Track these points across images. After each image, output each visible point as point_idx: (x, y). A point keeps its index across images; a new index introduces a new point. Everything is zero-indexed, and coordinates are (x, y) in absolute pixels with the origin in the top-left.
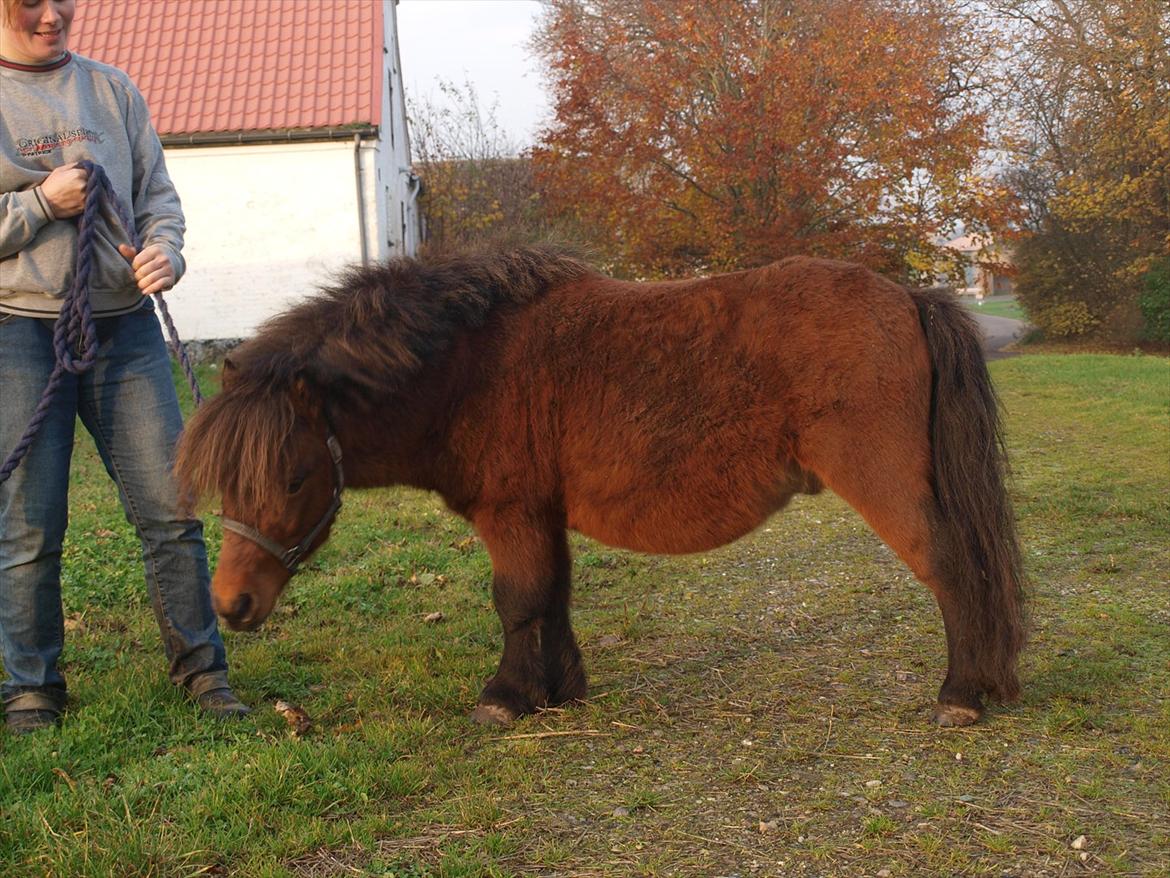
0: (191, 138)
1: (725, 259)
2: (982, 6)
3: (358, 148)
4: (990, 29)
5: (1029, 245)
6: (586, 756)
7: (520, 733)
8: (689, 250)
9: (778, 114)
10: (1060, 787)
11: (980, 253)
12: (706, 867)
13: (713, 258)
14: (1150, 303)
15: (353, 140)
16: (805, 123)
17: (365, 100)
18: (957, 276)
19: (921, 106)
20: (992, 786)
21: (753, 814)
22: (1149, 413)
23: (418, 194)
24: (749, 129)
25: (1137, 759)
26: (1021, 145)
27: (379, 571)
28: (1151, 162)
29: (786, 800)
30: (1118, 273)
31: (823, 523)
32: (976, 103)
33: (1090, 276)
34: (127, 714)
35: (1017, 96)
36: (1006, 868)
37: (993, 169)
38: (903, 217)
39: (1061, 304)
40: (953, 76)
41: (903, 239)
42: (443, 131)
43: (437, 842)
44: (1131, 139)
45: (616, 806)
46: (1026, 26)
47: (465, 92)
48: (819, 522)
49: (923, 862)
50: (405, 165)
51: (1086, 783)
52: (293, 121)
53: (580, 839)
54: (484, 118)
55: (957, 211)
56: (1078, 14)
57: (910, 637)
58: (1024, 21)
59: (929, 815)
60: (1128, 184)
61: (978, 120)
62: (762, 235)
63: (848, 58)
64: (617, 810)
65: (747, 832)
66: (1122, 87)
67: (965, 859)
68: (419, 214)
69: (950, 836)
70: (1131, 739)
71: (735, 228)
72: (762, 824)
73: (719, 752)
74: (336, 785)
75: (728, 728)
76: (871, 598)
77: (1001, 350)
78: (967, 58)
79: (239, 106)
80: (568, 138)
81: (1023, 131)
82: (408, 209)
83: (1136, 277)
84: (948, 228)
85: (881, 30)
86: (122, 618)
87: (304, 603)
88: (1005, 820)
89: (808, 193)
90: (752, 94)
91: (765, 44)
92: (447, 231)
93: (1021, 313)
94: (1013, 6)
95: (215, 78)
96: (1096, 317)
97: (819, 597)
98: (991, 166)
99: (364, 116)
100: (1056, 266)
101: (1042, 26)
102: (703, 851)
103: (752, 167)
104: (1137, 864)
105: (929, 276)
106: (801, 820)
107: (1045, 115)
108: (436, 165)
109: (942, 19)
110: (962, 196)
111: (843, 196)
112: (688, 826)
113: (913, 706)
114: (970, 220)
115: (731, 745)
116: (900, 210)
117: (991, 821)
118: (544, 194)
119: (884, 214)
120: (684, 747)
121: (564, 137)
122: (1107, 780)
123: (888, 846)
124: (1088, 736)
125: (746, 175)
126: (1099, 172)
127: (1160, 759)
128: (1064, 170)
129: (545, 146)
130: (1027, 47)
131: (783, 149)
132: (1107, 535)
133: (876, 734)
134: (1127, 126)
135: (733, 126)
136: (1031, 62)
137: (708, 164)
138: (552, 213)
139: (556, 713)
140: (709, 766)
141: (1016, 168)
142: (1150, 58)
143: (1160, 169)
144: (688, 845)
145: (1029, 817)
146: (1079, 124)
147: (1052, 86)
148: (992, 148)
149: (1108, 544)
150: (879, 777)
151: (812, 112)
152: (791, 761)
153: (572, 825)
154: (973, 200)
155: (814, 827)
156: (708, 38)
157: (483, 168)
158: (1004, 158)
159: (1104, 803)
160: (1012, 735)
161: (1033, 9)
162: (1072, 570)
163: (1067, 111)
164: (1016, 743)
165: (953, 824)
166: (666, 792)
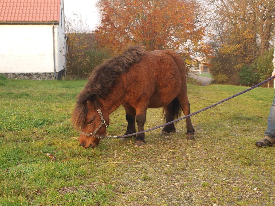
0: (11, 22)
2: (204, 2)
3: (53, 27)
4: (206, 7)
5: (214, 59)
6: (128, 167)
7: (110, 162)
9: (156, 25)
10: (247, 177)
11: (203, 61)
12: (164, 193)
14: (242, 74)
15: (52, 25)
16: (162, 27)
17: (56, 15)
18: (197, 66)
19: (190, 25)
20: (230, 176)
21: (173, 181)
22: (247, 98)
23: (67, 40)
24: (149, 28)
25: (264, 172)
26: (213, 36)
27: (67, 125)
28: (243, 41)
29: (180, 179)
30: (234, 67)
32: (202, 25)
33: (228, 68)
34: (9, 155)
35: (212, 24)
36: (238, 194)
38: (185, 51)
39: (220, 74)
40: (197, 18)
41: (184, 56)
42: (73, 25)
43: (94, 186)
44: (239, 35)
45: (138, 179)
46: (215, 7)
47: (79, 15)
49: (218, 193)
50: (64, 32)
51: (253, 176)
52: (37, 19)
53: (130, 186)
54: (84, 22)
55: (197, 50)
56: (227, 5)
57: (202, 144)
58: (214, 6)
59: (217, 182)
60: (238, 46)
61: (204, 29)
63: (173, 12)
65: (172, 185)
66: (237, 23)
67: (228, 192)
68: (67, 45)
69: (223, 187)
70: (261, 167)
72: (176, 183)
73: (161, 167)
74: (66, 172)
75: (162, 162)
77: (206, 85)
78: (200, 14)
79: (24, 15)
80: (104, 28)
81: (213, 32)
82: (64, 43)
83: (238, 68)
84: (195, 54)
85: (181, 6)
86: (3, 134)
87: (49, 132)
88: (235, 184)
89: (162, 44)
90: (150, 19)
91: (153, 7)
92: (73, 49)
93: (211, 76)
94: (212, 2)
95: (18, 8)
96: (229, 78)
98: (206, 40)
99: (55, 19)
100: (220, 65)
101: (219, 7)
102: (163, 189)
103: (149, 37)
104: (271, 194)
105: (190, 66)
106: (185, 183)
107: (218, 29)
108: (71, 33)
109: (195, 4)
110: (199, 47)
111: (170, 46)
112: (157, 184)
113: (206, 159)
114: (200, 52)
115: (163, 166)
116: (184, 49)
117: (233, 184)
118: (98, 42)
119: (180, 50)
120: (152, 166)
121: (103, 28)
122: (258, 176)
123: (209, 189)
124: (251, 166)
125: (147, 39)
126: (231, 43)
127: (269, 172)
128: (222, 42)
129: (99, 30)
130: (215, 12)
131: (157, 33)
132: (244, 123)
133: (199, 165)
134: (238, 32)
135: (144, 27)
136: (216, 16)
137: (138, 36)
138: (99, 46)
139: (118, 158)
140: (159, 171)
141: (211, 41)
142: (244, 16)
143: (245, 43)
144: (158, 188)
145: (241, 183)
146: (227, 31)
147: (221, 22)
148: (206, 36)
149: (245, 125)
150: (202, 174)
151: (164, 25)
152: (179, 170)
153: (128, 183)
154: (202, 48)
155: (189, 184)
156: (139, 6)
157: (83, 35)
158: (208, 39)
159: (258, 181)
160: (233, 165)
161: (216, 3)
162: (237, 130)
163: (224, 28)
164: (234, 167)
165: (223, 185)
166: (150, 176)
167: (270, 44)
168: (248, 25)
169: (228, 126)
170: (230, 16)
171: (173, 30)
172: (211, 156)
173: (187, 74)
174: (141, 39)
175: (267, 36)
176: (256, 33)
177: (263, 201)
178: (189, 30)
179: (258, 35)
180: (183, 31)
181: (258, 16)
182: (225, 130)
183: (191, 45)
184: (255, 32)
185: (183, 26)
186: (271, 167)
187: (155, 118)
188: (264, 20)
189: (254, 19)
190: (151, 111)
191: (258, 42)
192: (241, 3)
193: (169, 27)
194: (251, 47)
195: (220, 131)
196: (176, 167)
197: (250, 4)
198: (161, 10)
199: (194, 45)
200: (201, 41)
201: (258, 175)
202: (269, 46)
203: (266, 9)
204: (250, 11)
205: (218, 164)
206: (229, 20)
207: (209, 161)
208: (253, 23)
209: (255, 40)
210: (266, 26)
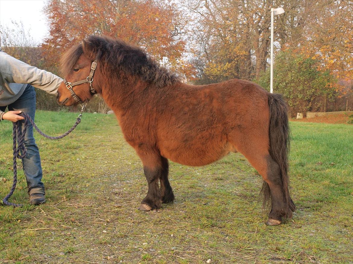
2: (185, 8)
4: (188, 15)
6: (51, 236)
7: (29, 229)
9: (121, 37)
10: (203, 245)
19: (166, 38)
20: (182, 244)
21: (106, 254)
25: (227, 236)
26: (196, 52)
28: (234, 59)
29: (117, 249)
31: (131, 164)
32: (183, 38)
35: (195, 36)
37: (188, 59)
40: (176, 29)
42: (12, 37)
44: (229, 51)
45: (60, 252)
46: (199, 15)
47: (20, 24)
48: (130, 163)
51: (211, 243)
54: (26, 33)
56: (214, 13)
59: (163, 253)
60: (228, 65)
61: (184, 43)
63: (144, 21)
64: (61, 253)
65: (104, 259)
66: (227, 36)
69: (169, 260)
70: (225, 230)
72: (109, 257)
73: (95, 234)
75: (99, 227)
78: (180, 24)
80: (54, 41)
81: (197, 47)
85: (155, 13)
88: (186, 255)
90: (114, 31)
91: (118, 15)
94: (195, 9)
97: (129, 186)
98: (188, 57)
101: (203, 16)
106: (122, 255)
107: (203, 43)
108: (9, 47)
109: (173, 11)
110: (178, 66)
112: (84, 258)
113: (158, 220)
114: (180, 74)
115: (99, 232)
117: (182, 255)
118: (45, 59)
120: (84, 233)
121: (52, 41)
122: (218, 242)
124: (213, 229)
126: (219, 61)
127: (234, 236)
128: (209, 60)
129: (46, 43)
130: (199, 22)
132: (219, 169)
133: (146, 229)
134: (228, 47)
136: (200, 26)
138: (48, 65)
139: (42, 222)
140: (92, 239)
141: (194, 58)
142: (235, 28)
145: (193, 254)
146: (214, 46)
147: (206, 34)
148: (187, 52)
149: (219, 171)
150: (147, 242)
151: (132, 37)
152: (119, 237)
153: (45, 258)
154: (181, 67)
155: (126, 258)
156: (100, 12)
157: (25, 50)
158: (191, 55)
159: (216, 249)
160: (189, 229)
161: (201, 10)
162: (208, 179)
163: (210, 42)
164: (190, 231)
165: (170, 256)
166: (77, 247)
167: (267, 63)
168: (241, 39)
169: (198, 174)
170: (217, 27)
171: (145, 45)
172: (165, 216)
175: (264, 53)
178: (165, 44)
179: (253, 51)
180: (158, 46)
181: (253, 27)
182: (193, 179)
183: (168, 64)
184: (249, 48)
185: (157, 39)
186: (237, 229)
187: (106, 163)
188: (260, 32)
189: (247, 31)
190: (103, 154)
191: (253, 60)
192: (231, 11)
193: (140, 41)
194: (245, 67)
195: (186, 180)
196: (116, 233)
197: (242, 12)
198: (129, 18)
199: (171, 63)
200: (181, 59)
202: (266, 65)
203: (261, 18)
204: (242, 21)
205: (171, 227)
206: (216, 33)
207: (160, 224)
208: (246, 36)
209: (249, 57)
210: (263, 40)
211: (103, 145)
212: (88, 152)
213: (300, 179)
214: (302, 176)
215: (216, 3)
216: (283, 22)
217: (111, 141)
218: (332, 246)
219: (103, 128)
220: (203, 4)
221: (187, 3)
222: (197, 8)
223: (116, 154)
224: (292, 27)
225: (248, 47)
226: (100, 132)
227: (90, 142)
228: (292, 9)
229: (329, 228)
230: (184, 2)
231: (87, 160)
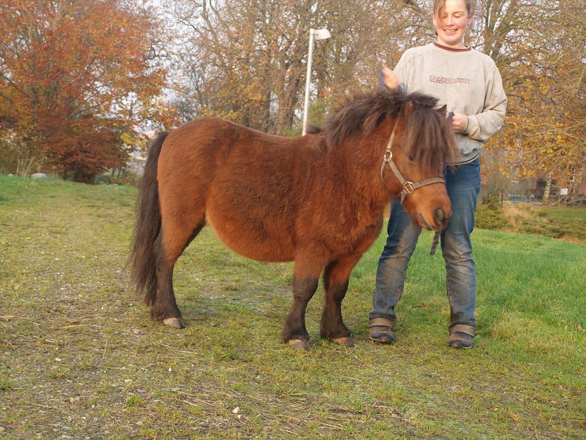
1: (26, 126)
4: (173, 28)
8: (7, 119)
9: (62, 54)
10: (223, 386)
12: (43, 419)
13: (20, 124)
16: (75, 60)
19: (136, 62)
20: (188, 384)
21: (66, 394)
24: (46, 59)
25: (257, 374)
26: (183, 88)
28: (243, 105)
29: (83, 388)
31: (86, 258)
32: (162, 64)
35: (183, 63)
36: (201, 422)
37: (168, 98)
38: (122, 116)
40: (153, 49)
41: (121, 127)
44: (236, 92)
46: (190, 30)
48: (84, 257)
49: (159, 418)
51: (234, 384)
55: (149, 116)
56: (215, 28)
57: (138, 314)
58: (190, 27)
59: (159, 396)
60: (232, 114)
61: (165, 72)
62: (47, 115)
63: (101, 30)
65: (63, 402)
66: (234, 67)
67: (180, 417)
69: (172, 406)
70: (254, 365)
71: (34, 110)
72: (72, 398)
73: (43, 364)
75: (47, 352)
76: (115, 295)
78: (160, 41)
81: (184, 81)
84: (144, 124)
85: (120, 19)
88: (197, 400)
89: (74, 96)
90: (50, 41)
91: (59, 16)
94: (186, 19)
97: (88, 292)
98: (168, 96)
101: (199, 31)
102: (41, 411)
103: (46, 79)
104: (265, 421)
105: (132, 147)
106: (92, 397)
107: (195, 75)
109: (150, 20)
110: (152, 109)
111: (92, 101)
112: (30, 399)
113: (144, 346)
114: (155, 122)
115: (49, 360)
116: (121, 112)
117: (191, 400)
119: (112, 113)
120: (23, 361)
122: (245, 383)
123: (140, 411)
124: (233, 362)
125: (42, 83)
126: (219, 107)
127: (268, 374)
128: (202, 104)
130: (190, 40)
131: (63, 72)
132: (230, 274)
133: (126, 358)
134: (234, 86)
135: (37, 56)
136: (191, 48)
137: (22, 75)
140: (38, 370)
141: (179, 99)
142: (248, 55)
143: (248, 109)
144: (31, 408)
145: (210, 398)
146: (211, 82)
147: (200, 61)
148: (168, 88)
149: (230, 278)
150: (131, 378)
151: (80, 55)
152: (83, 369)
154: (158, 112)
155: (100, 401)
156: (28, 8)
158: (173, 94)
159: (244, 393)
160: (196, 361)
161: (194, 22)
162: (214, 288)
163: (206, 75)
164: (198, 365)
165: (172, 401)
166: (16, 382)
167: (295, 115)
168: (256, 73)
169: (197, 279)
170: (220, 51)
171: (101, 70)
172: (154, 341)
173: (125, 165)
174: (28, 82)
175: (291, 99)
176: (269, 91)
177: (249, 435)
178: (133, 72)
179: (274, 96)
180: (122, 74)
181: (276, 57)
182: (190, 287)
183: (137, 105)
184: (268, 89)
185: (121, 62)
186: (272, 365)
187: (43, 255)
188: (287, 66)
189: (267, 62)
190: (37, 240)
191: (273, 109)
192: (243, 27)
193: (92, 63)
194: (259, 119)
195: (180, 288)
196: (76, 363)
197: (261, 31)
198: (76, 24)
199: (141, 104)
200: (158, 99)
201: (245, 381)
202: (294, 120)
203: (291, 44)
204: (260, 45)
205: (167, 357)
206: (218, 60)
207: (148, 352)
208: (264, 71)
209: (267, 104)
210: (291, 79)
211: (34, 226)
212: (9, 234)
213: (357, 296)
214: (361, 291)
215: (220, 12)
216: (324, 53)
217: (45, 221)
218: (420, 396)
219: (29, 200)
220: (199, 13)
221: (174, 8)
222: (188, 17)
223: (58, 241)
224: (337, 61)
225: (266, 88)
226: (24, 205)
227: (10, 219)
228: (339, 33)
229: (411, 369)
230: (169, 6)
231: (9, 248)
